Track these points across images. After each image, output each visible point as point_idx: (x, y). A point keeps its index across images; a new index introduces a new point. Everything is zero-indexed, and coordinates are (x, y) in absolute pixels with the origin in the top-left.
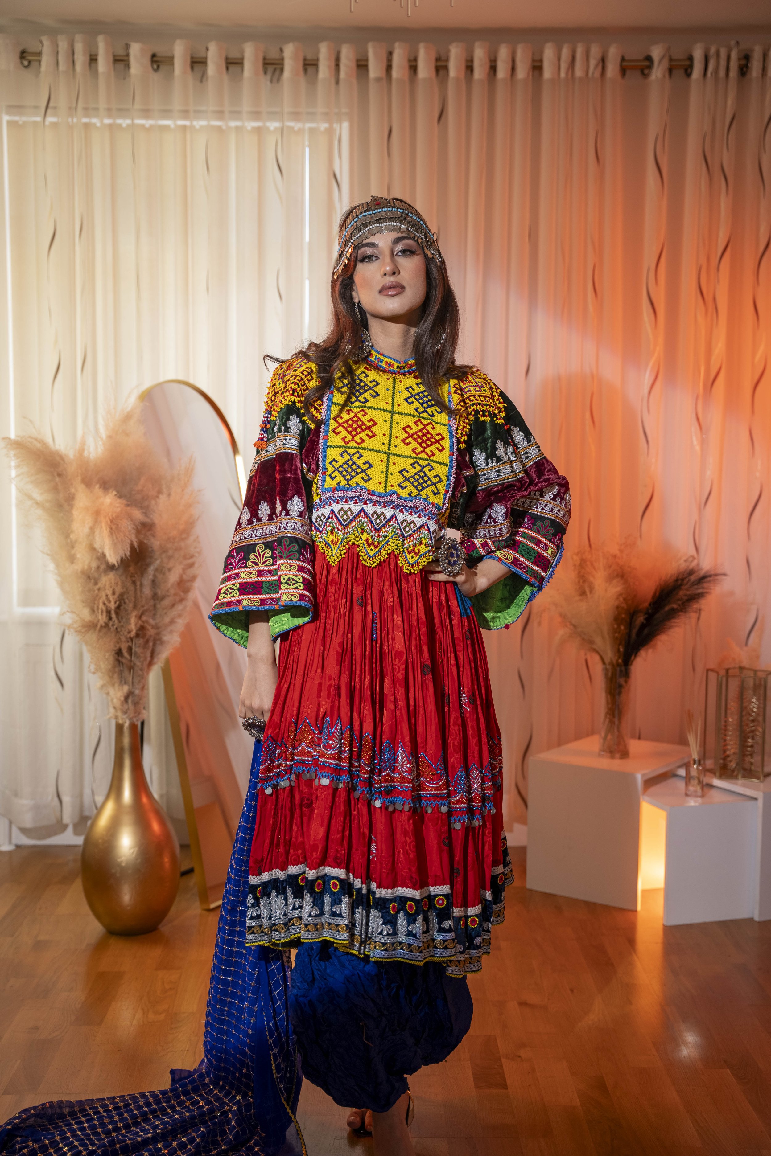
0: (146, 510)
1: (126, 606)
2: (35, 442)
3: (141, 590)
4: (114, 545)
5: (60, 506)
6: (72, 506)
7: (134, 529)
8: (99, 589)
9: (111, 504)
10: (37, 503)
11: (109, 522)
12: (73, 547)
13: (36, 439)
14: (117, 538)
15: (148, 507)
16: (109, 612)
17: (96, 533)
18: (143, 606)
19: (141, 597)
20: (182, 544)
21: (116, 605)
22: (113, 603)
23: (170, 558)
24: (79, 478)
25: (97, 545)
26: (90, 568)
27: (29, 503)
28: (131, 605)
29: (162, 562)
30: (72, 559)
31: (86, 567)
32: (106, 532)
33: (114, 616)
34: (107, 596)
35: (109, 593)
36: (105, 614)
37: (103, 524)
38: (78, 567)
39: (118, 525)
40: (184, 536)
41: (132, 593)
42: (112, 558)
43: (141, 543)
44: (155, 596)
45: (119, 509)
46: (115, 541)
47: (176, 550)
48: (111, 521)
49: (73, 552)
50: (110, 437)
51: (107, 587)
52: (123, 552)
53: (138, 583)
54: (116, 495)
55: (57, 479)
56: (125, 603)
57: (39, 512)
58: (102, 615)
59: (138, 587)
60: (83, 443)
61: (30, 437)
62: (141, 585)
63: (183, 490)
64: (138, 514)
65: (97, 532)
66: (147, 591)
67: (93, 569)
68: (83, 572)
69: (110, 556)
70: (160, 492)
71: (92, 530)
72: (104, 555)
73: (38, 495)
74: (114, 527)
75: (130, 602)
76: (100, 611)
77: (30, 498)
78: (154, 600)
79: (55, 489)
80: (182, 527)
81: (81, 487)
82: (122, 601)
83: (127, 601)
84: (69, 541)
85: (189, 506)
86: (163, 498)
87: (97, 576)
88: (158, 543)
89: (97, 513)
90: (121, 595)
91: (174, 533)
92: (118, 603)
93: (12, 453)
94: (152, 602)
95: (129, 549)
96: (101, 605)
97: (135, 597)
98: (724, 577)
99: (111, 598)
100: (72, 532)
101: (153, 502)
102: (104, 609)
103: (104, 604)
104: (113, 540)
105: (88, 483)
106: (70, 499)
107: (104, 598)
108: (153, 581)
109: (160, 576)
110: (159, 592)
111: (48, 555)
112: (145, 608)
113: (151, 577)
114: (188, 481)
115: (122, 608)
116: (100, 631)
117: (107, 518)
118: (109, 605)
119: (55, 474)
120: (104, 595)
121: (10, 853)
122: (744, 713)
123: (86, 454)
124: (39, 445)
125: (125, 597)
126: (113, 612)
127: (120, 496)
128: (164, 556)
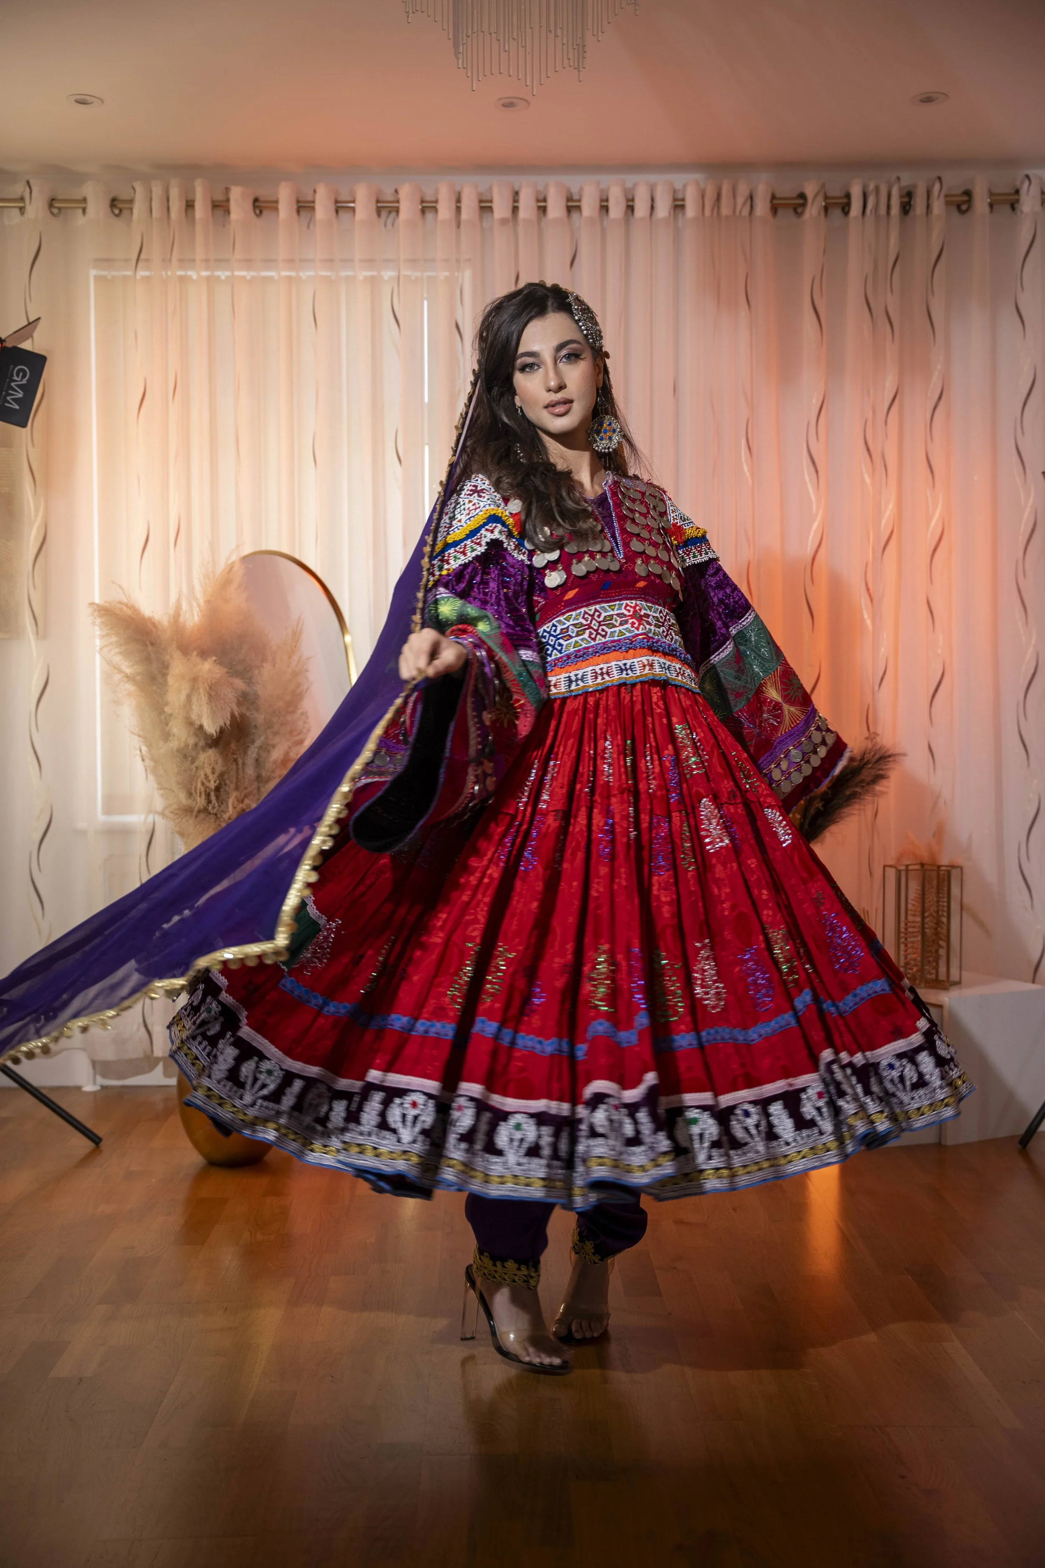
0: (250, 682)
1: (227, 788)
2: (125, 609)
3: (243, 770)
4: (213, 713)
5: (153, 679)
6: (165, 675)
7: (235, 697)
8: (197, 768)
9: (210, 670)
10: (127, 677)
11: (208, 688)
12: (167, 724)
13: (127, 606)
14: (216, 706)
15: (250, 678)
16: (208, 795)
17: (193, 701)
18: (245, 788)
19: (244, 777)
20: (289, 718)
21: (216, 784)
22: (212, 782)
23: (276, 734)
24: (174, 645)
25: (194, 717)
26: (187, 746)
27: (118, 677)
28: (233, 786)
29: (267, 738)
30: (166, 736)
31: (182, 744)
32: (204, 699)
33: (213, 798)
34: (206, 775)
35: (209, 772)
36: (203, 796)
37: (201, 691)
38: (174, 744)
39: (217, 692)
40: (290, 709)
41: (233, 773)
42: (211, 728)
43: (242, 716)
44: (259, 778)
45: (219, 675)
46: (215, 708)
47: (282, 725)
48: (210, 688)
49: (167, 729)
50: (208, 602)
51: (206, 765)
52: (223, 721)
53: (240, 762)
54: (215, 661)
55: (150, 648)
56: (225, 784)
57: (130, 687)
58: (200, 796)
59: (240, 766)
60: (178, 607)
61: (120, 603)
62: (244, 764)
63: (290, 658)
64: (239, 684)
65: (194, 699)
66: (250, 771)
67: (190, 745)
68: (178, 751)
69: (209, 725)
70: (263, 660)
71: (189, 697)
72: (201, 727)
73: (127, 668)
74: (213, 694)
75: (231, 783)
76: (198, 792)
77: (120, 671)
78: (259, 782)
79: (147, 660)
80: (288, 698)
81: (177, 654)
82: (223, 783)
83: (228, 782)
84: (163, 717)
85: (295, 674)
86: (267, 666)
87: (194, 754)
88: (263, 716)
89: (194, 680)
90: (221, 775)
91: (280, 704)
92: (218, 782)
93: (98, 621)
94: (256, 784)
95: (229, 718)
96: (199, 785)
97: (237, 778)
98: (903, 758)
99: (211, 777)
100: (166, 704)
101: (256, 672)
102: (203, 790)
103: (203, 784)
104: (212, 708)
105: (185, 650)
106: (165, 668)
107: (203, 776)
108: (257, 760)
109: (264, 754)
110: (264, 774)
111: (139, 736)
112: (247, 791)
113: (255, 755)
114: (295, 647)
115: (222, 790)
116: (196, 817)
117: (206, 684)
118: (208, 784)
119: (148, 643)
120: (202, 773)
121: (94, 1093)
122: (926, 914)
123: (181, 619)
124: (129, 612)
125: (226, 776)
126: (212, 794)
127: (220, 662)
128: (269, 732)
